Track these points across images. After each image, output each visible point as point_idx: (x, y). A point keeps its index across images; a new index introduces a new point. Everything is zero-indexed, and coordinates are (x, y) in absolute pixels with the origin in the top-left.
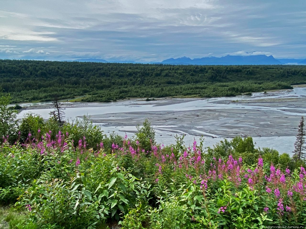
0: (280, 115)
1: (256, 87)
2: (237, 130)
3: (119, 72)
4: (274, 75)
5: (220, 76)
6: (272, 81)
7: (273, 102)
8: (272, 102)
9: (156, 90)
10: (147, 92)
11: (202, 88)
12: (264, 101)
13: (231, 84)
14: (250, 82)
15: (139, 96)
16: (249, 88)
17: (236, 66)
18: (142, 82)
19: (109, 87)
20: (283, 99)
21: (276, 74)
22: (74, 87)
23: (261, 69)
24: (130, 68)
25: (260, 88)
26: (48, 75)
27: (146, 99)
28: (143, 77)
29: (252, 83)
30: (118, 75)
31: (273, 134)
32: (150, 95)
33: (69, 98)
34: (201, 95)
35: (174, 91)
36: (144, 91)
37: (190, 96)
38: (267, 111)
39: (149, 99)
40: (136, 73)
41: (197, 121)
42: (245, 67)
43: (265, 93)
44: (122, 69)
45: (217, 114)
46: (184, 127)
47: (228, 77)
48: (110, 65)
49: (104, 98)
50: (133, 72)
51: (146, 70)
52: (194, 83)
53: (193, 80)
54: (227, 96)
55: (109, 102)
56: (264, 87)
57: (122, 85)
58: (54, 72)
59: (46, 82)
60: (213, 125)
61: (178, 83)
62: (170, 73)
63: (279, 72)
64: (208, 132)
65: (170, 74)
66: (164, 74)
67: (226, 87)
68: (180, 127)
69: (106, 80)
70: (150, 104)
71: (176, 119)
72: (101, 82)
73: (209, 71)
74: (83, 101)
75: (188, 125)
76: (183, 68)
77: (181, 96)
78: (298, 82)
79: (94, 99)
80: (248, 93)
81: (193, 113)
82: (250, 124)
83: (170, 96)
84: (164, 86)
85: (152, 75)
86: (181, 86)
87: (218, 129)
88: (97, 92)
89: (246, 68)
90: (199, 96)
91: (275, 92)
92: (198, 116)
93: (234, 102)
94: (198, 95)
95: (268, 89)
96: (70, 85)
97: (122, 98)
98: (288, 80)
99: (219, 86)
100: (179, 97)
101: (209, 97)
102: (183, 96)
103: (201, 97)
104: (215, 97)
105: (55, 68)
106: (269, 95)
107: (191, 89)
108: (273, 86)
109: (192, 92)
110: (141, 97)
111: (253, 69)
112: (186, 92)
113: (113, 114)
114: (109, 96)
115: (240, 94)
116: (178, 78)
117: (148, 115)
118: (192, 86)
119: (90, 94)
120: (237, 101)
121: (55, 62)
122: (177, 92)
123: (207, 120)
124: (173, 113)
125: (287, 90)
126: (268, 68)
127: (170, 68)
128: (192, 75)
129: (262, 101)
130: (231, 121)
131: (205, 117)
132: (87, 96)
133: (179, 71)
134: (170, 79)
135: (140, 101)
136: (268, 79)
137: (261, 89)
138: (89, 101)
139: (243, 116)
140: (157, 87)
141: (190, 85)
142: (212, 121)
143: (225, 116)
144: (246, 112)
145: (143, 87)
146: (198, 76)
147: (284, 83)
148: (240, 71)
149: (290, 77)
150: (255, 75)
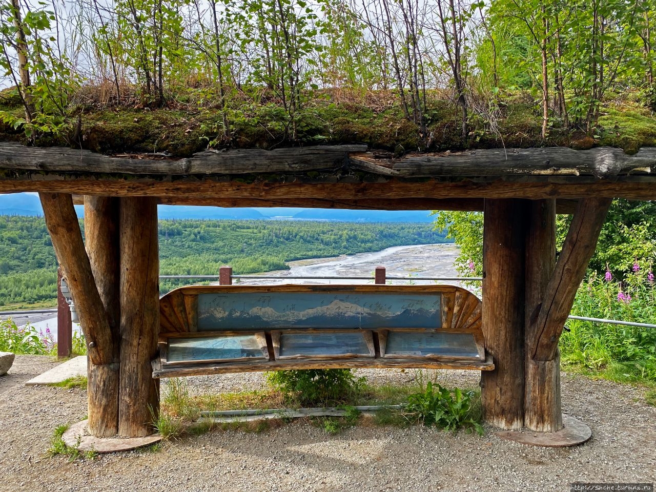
4: (252, 241)
14: (203, 257)
21: (256, 240)
23: (224, 228)
29: (208, 261)
42: (188, 225)
63: (261, 235)
77: (19, 306)
78: (298, 256)
89: (191, 226)
98: (279, 252)
102: (25, 305)
107: (50, 283)
108: (253, 265)
111: (208, 228)
126: (239, 227)
136: (242, 251)
141: (45, 273)
147: (273, 259)
148: (179, 233)
149: (283, 246)
150: (213, 242)
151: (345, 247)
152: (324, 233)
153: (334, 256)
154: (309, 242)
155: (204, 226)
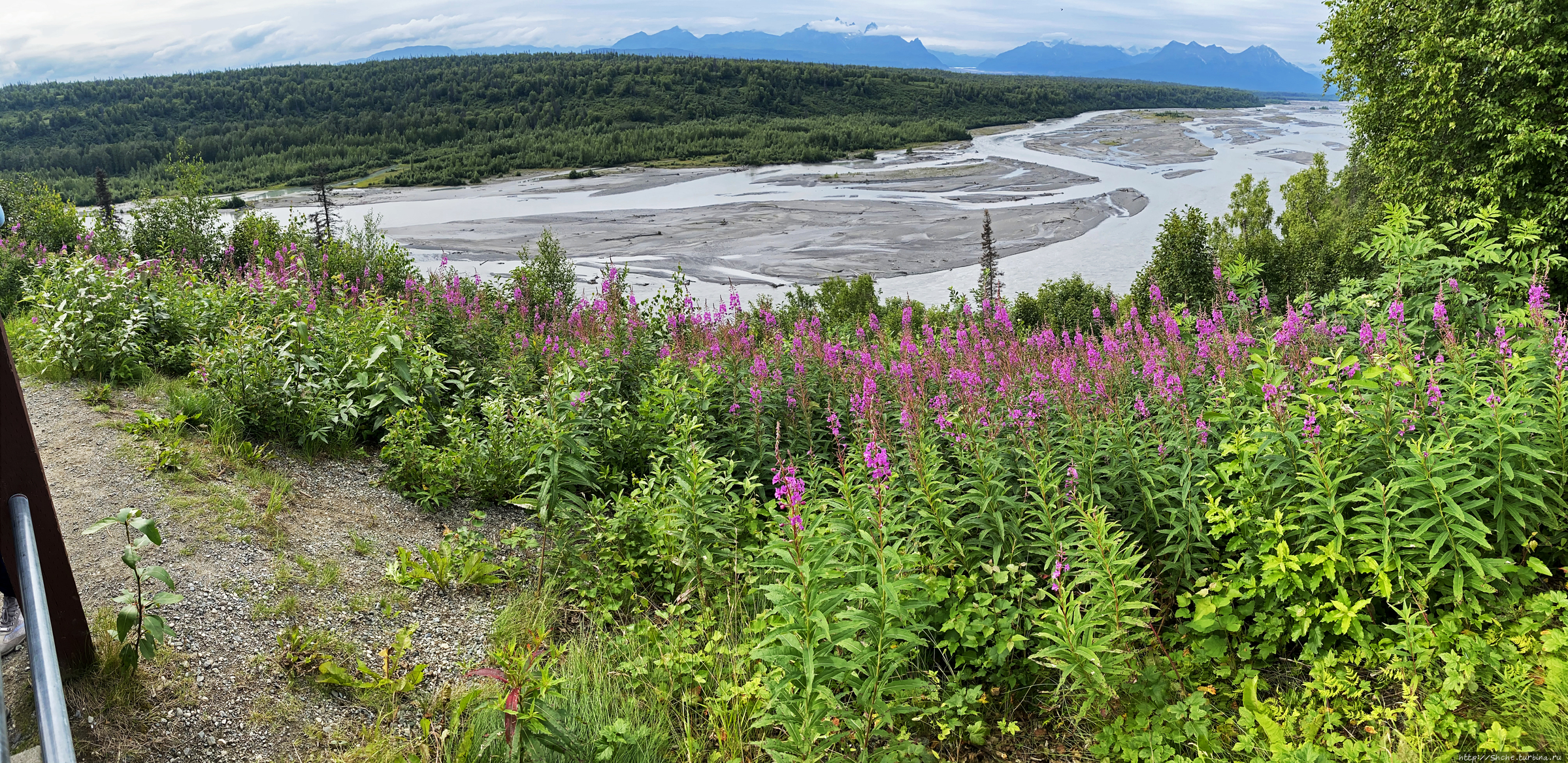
0: (949, 212)
1: (884, 136)
2: (840, 261)
3: (487, 87)
4: (928, 99)
5: (784, 97)
6: (923, 117)
7: (932, 179)
8: (930, 176)
9: (599, 142)
10: (572, 150)
11: (733, 135)
12: (908, 177)
13: (817, 125)
14: (869, 117)
15: (548, 162)
16: (865, 137)
17: (826, 65)
18: (556, 118)
19: (458, 135)
20: (954, 169)
21: (932, 97)
22: (367, 143)
23: (893, 79)
24: (520, 71)
25: (895, 137)
26: (310, 110)
27: (568, 172)
28: (557, 100)
29: (873, 123)
30: (483, 96)
31: (937, 264)
32: (580, 159)
33: (356, 175)
34: (730, 158)
35: (652, 145)
36: (563, 147)
37: (698, 162)
38: (916, 204)
39: (578, 171)
40: (537, 87)
41: (722, 241)
42: (851, 73)
43: (910, 152)
44: (496, 76)
45: (781, 215)
46: (685, 259)
47: (806, 99)
48: (458, 65)
49: (445, 171)
50: (528, 82)
51: (566, 77)
52: (707, 116)
53: (705, 106)
54: (807, 160)
55: (460, 184)
56: (905, 136)
57: (497, 128)
58: (321, 99)
59: (305, 129)
60: (771, 249)
61: (662, 120)
62: (637, 83)
63: (938, 90)
64: (758, 270)
65: (637, 88)
66: (619, 87)
67: (801, 134)
68: (673, 259)
69: (448, 112)
70: (582, 188)
71: (660, 234)
72: (438, 121)
73: (750, 79)
74: (389, 183)
75: (696, 254)
76: (673, 66)
77: (671, 161)
78: (981, 122)
79: (417, 176)
80: (863, 151)
81: (710, 214)
82: (875, 241)
83: (641, 160)
84: (622, 129)
85: (584, 92)
86: (670, 128)
87: (788, 262)
88: (424, 154)
89: (853, 74)
90: (725, 160)
91: (934, 150)
92: (724, 223)
93: (827, 179)
94: (721, 158)
95: (915, 141)
96: (359, 138)
97: (498, 172)
98: (959, 117)
99: (783, 129)
100: (666, 166)
101: (755, 163)
102: (677, 161)
103: (733, 165)
104: (772, 164)
105: (324, 87)
106: (921, 159)
107: (701, 137)
108: (929, 131)
109: (704, 146)
110: (553, 167)
112: (687, 146)
113: (472, 222)
114: (458, 164)
115: (844, 156)
116: (659, 100)
117: (576, 224)
118: (703, 128)
119: (407, 162)
120: (836, 176)
121: (325, 67)
122: (658, 149)
123: (752, 235)
124: (651, 215)
125: (958, 144)
126: (912, 79)
127: (638, 67)
128: (701, 91)
129: (903, 177)
130: (821, 237)
131: (746, 227)
132: (400, 168)
133: (663, 79)
134: (639, 105)
135: (552, 178)
136: (915, 112)
137: (897, 140)
138: (404, 184)
139: (854, 220)
140: (600, 131)
141: (696, 125)
142: (768, 239)
143: (803, 223)
144: (863, 208)
145: (559, 133)
146: (719, 95)
147: (951, 125)
148: (840, 84)
149: (963, 108)
150: (880, 98)
151: (1034, 111)
152: (1009, 91)
153: (1021, 122)
154: (992, 103)
155: (869, 75)
